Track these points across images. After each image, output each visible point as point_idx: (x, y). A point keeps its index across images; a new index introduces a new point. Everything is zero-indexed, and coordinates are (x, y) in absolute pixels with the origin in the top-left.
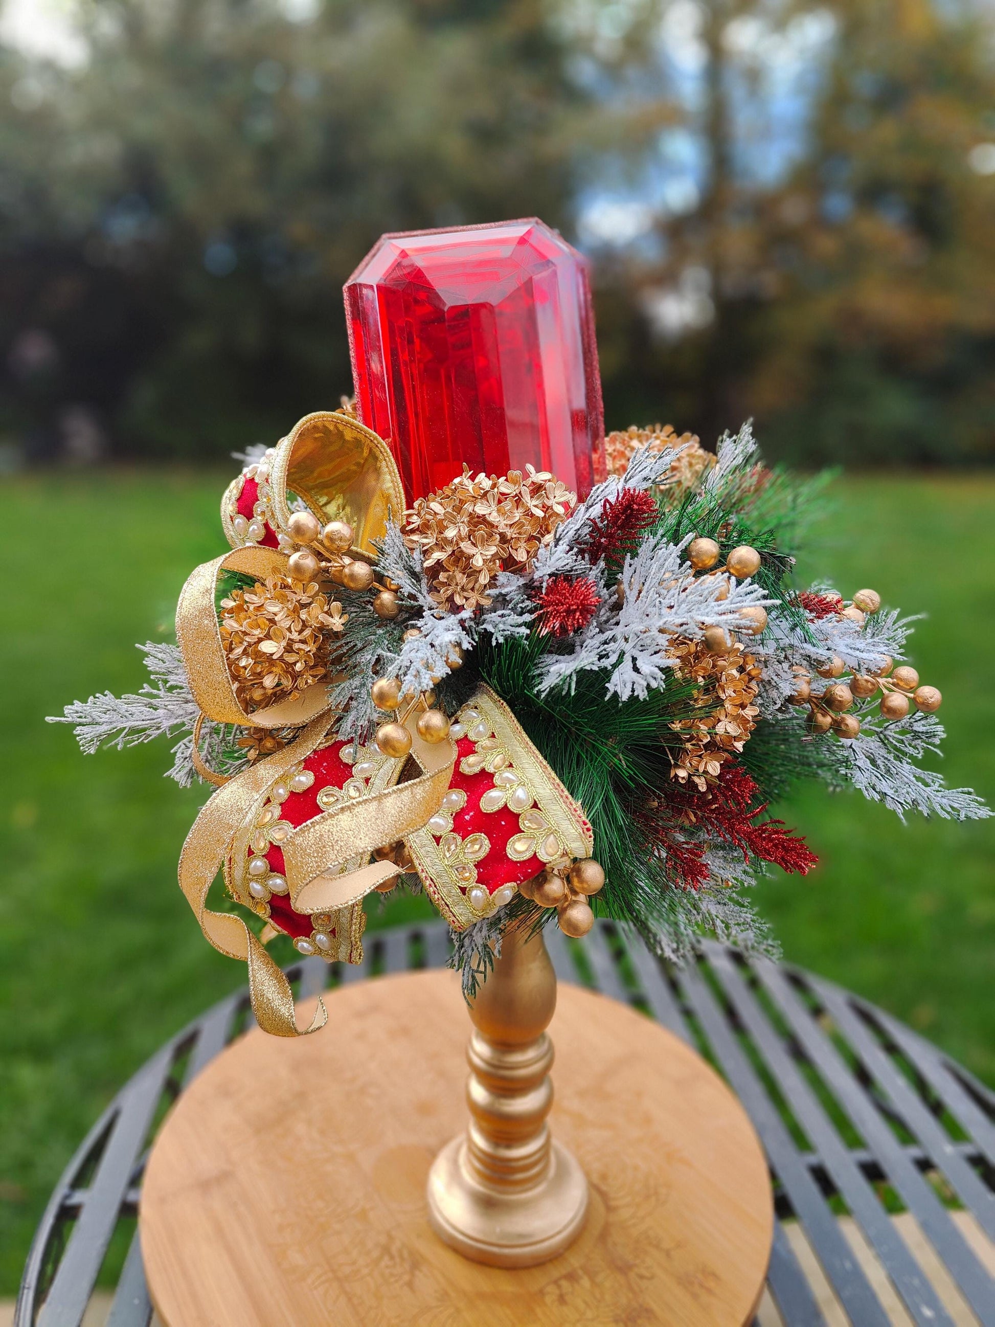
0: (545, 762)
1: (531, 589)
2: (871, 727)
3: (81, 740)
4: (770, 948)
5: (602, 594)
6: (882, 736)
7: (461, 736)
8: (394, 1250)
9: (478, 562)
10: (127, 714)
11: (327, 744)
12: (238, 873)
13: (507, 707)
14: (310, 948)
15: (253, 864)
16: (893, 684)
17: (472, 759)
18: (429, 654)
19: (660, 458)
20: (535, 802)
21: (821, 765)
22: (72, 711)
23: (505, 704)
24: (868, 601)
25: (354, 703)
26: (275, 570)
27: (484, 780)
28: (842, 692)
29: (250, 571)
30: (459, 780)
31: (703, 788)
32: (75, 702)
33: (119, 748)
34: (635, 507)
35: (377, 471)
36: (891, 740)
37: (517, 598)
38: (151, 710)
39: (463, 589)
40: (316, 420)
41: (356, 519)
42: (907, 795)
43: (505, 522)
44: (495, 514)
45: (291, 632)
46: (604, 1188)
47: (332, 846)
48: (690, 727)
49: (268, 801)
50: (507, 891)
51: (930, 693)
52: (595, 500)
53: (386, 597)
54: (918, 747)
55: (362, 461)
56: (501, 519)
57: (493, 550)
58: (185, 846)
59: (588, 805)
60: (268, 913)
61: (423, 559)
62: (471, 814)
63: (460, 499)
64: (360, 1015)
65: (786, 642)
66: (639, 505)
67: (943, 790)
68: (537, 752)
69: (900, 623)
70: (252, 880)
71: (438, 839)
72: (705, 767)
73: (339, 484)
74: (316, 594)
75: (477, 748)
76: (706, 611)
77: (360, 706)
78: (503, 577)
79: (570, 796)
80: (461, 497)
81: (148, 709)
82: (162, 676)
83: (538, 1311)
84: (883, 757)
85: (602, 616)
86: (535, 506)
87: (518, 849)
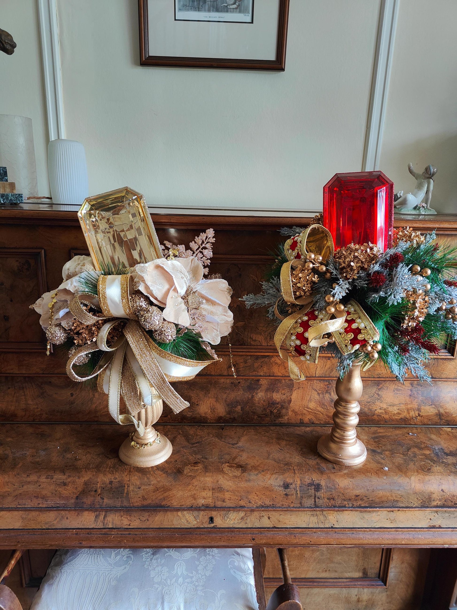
1: (368, 275)
3: (246, 305)
4: (427, 378)
5: (387, 277)
7: (348, 310)
9: (355, 267)
10: (257, 299)
11: (311, 310)
12: (288, 340)
14: (304, 359)
15: (292, 337)
17: (349, 316)
18: (341, 290)
20: (366, 327)
22: (245, 298)
23: (359, 304)
25: (319, 301)
27: (353, 321)
30: (347, 321)
31: (410, 330)
32: (246, 295)
33: (255, 308)
35: (327, 240)
37: (364, 277)
39: (350, 274)
40: (315, 226)
43: (363, 258)
44: (360, 256)
45: (305, 282)
48: (408, 313)
49: (297, 322)
50: (357, 347)
52: (387, 253)
53: (328, 274)
57: (359, 265)
58: (277, 331)
60: (294, 350)
62: (349, 328)
66: (399, 256)
68: (367, 315)
70: (291, 341)
71: (340, 334)
72: (411, 324)
74: (311, 273)
75: (351, 314)
77: (321, 301)
78: (361, 272)
79: (374, 326)
80: (351, 250)
81: (262, 299)
82: (266, 291)
85: (387, 283)
86: (371, 254)
87: (360, 337)
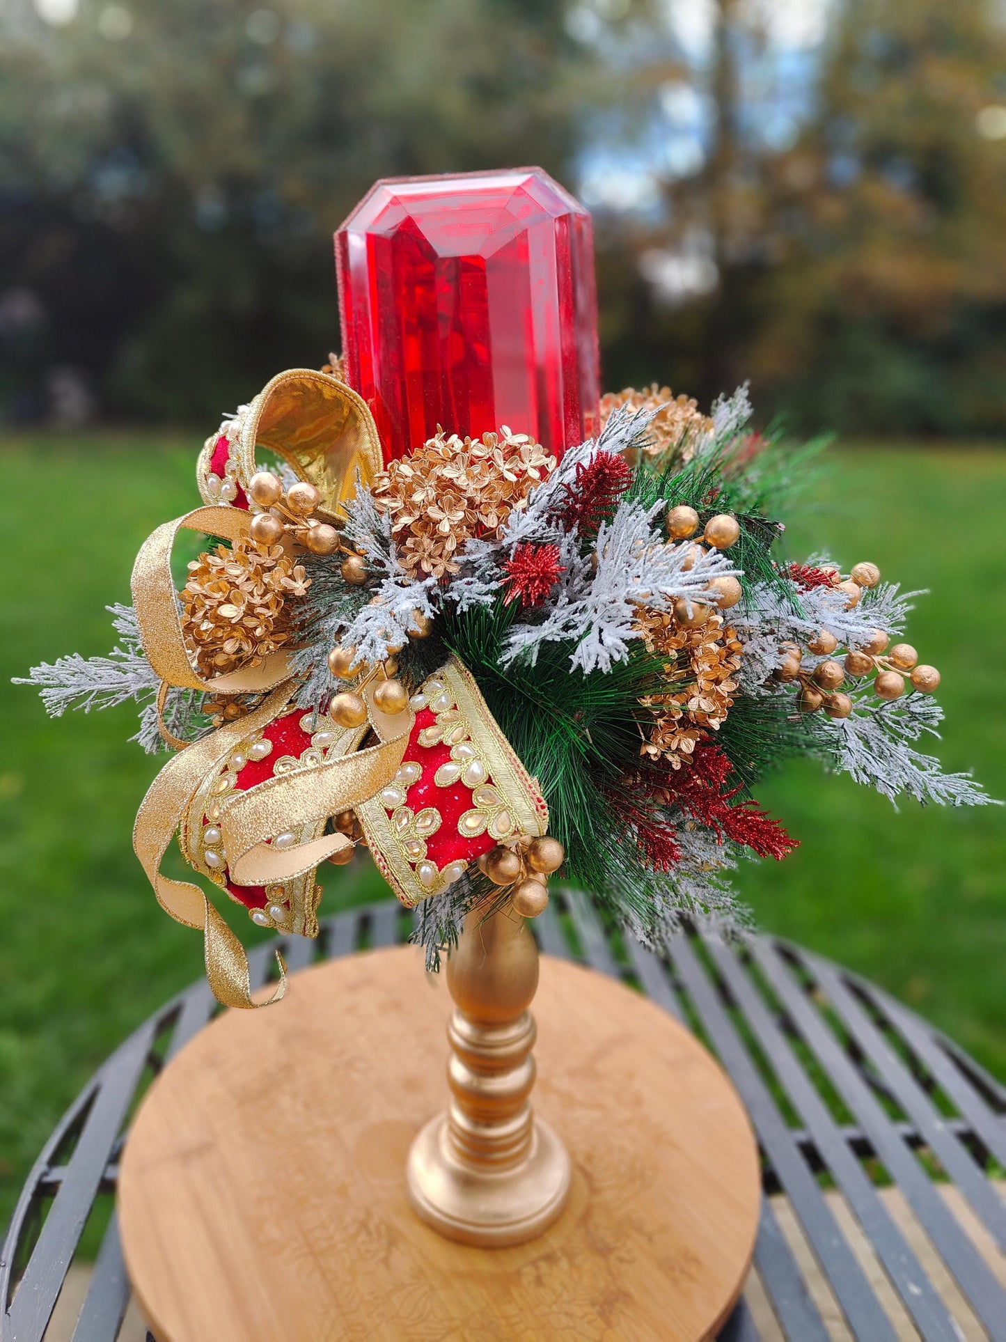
0: (503, 736)
1: (500, 556)
2: (866, 707)
3: (47, 701)
5: (575, 562)
6: (877, 716)
7: (423, 706)
8: (372, 1226)
9: (444, 528)
10: (95, 677)
11: (287, 713)
12: (194, 842)
13: (472, 679)
14: (266, 920)
15: (208, 833)
16: (890, 663)
17: (430, 731)
18: (387, 623)
19: (636, 419)
20: (490, 777)
21: (810, 745)
22: (39, 673)
23: (470, 675)
24: (867, 575)
25: (316, 671)
26: (243, 532)
27: (440, 753)
28: (834, 668)
29: (217, 532)
30: (415, 752)
31: (677, 766)
32: (42, 663)
33: (86, 711)
34: (607, 471)
35: (357, 431)
36: (887, 720)
37: (485, 565)
38: (120, 673)
39: (430, 556)
40: (292, 377)
41: (335, 480)
42: (899, 779)
43: (474, 486)
44: (463, 477)
45: (253, 596)
46: (589, 1168)
47: (267, 818)
48: (662, 703)
49: (226, 769)
50: (457, 868)
51: (929, 673)
52: (568, 464)
53: (355, 562)
54: (916, 729)
55: (343, 421)
56: (471, 483)
57: (461, 515)
58: (139, 813)
59: (545, 781)
60: (224, 883)
61: (391, 523)
62: (426, 787)
63: (430, 462)
64: (353, 988)
65: (771, 614)
66: (611, 469)
67: (941, 774)
68: (496, 725)
69: (900, 599)
70: (207, 849)
71: (390, 813)
72: (679, 745)
73: (322, 444)
74: (281, 557)
75: (438, 720)
76: (671, 581)
77: (322, 673)
78: (471, 544)
79: (525, 772)
80: (431, 460)
81: (117, 673)
82: (131, 639)
83: (515, 1292)
84: (877, 738)
85: (576, 585)
86: (508, 470)
87: (469, 825)
